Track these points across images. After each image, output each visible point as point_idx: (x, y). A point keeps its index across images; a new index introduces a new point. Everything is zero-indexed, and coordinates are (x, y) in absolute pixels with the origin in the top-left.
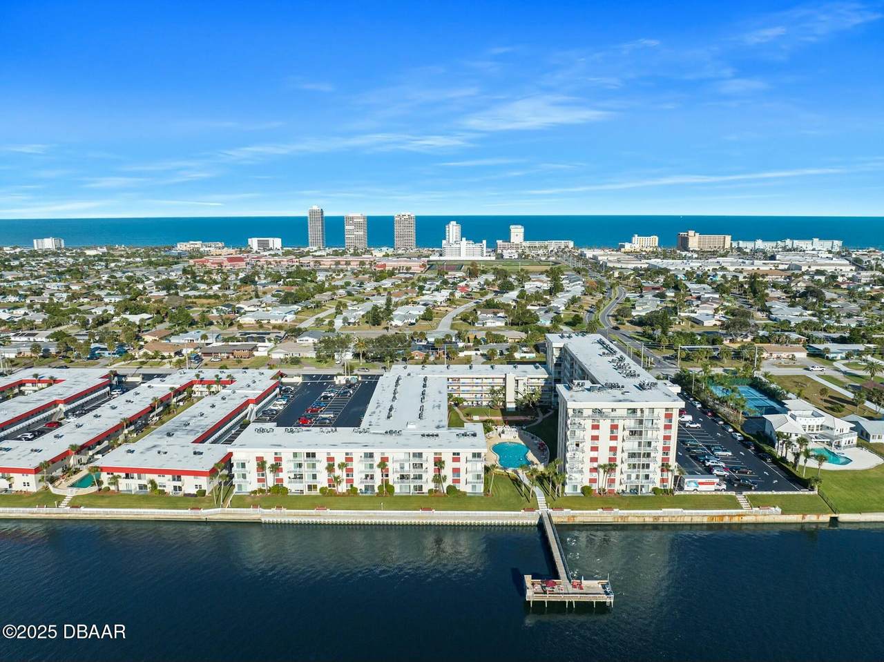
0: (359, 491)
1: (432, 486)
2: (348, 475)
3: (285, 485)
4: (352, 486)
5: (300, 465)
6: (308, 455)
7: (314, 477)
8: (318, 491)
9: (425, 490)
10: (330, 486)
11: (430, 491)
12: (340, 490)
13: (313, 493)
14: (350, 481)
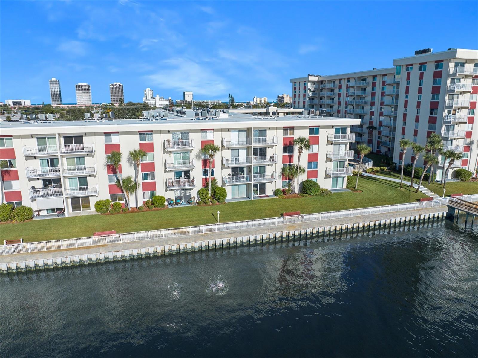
0: (166, 203)
1: (279, 184)
2: (145, 176)
3: (26, 202)
4: (153, 195)
5: (53, 162)
6: (68, 140)
7: (83, 181)
8: (93, 208)
9: (269, 190)
10: (113, 198)
11: (276, 193)
12: (132, 205)
13: (83, 213)
14: (150, 187)
